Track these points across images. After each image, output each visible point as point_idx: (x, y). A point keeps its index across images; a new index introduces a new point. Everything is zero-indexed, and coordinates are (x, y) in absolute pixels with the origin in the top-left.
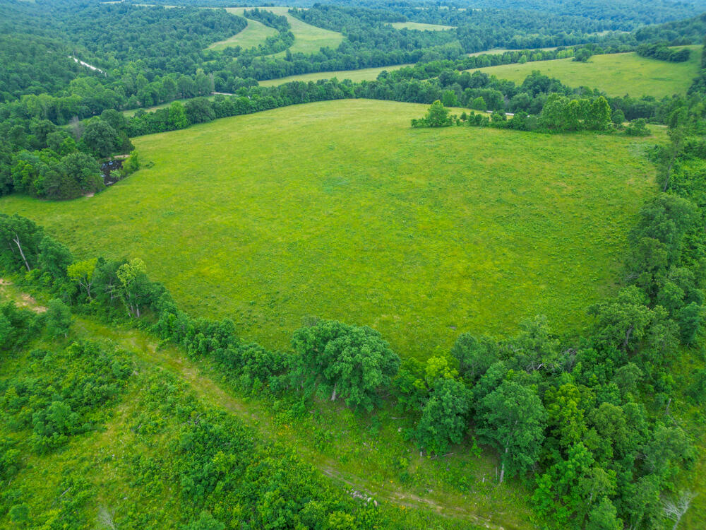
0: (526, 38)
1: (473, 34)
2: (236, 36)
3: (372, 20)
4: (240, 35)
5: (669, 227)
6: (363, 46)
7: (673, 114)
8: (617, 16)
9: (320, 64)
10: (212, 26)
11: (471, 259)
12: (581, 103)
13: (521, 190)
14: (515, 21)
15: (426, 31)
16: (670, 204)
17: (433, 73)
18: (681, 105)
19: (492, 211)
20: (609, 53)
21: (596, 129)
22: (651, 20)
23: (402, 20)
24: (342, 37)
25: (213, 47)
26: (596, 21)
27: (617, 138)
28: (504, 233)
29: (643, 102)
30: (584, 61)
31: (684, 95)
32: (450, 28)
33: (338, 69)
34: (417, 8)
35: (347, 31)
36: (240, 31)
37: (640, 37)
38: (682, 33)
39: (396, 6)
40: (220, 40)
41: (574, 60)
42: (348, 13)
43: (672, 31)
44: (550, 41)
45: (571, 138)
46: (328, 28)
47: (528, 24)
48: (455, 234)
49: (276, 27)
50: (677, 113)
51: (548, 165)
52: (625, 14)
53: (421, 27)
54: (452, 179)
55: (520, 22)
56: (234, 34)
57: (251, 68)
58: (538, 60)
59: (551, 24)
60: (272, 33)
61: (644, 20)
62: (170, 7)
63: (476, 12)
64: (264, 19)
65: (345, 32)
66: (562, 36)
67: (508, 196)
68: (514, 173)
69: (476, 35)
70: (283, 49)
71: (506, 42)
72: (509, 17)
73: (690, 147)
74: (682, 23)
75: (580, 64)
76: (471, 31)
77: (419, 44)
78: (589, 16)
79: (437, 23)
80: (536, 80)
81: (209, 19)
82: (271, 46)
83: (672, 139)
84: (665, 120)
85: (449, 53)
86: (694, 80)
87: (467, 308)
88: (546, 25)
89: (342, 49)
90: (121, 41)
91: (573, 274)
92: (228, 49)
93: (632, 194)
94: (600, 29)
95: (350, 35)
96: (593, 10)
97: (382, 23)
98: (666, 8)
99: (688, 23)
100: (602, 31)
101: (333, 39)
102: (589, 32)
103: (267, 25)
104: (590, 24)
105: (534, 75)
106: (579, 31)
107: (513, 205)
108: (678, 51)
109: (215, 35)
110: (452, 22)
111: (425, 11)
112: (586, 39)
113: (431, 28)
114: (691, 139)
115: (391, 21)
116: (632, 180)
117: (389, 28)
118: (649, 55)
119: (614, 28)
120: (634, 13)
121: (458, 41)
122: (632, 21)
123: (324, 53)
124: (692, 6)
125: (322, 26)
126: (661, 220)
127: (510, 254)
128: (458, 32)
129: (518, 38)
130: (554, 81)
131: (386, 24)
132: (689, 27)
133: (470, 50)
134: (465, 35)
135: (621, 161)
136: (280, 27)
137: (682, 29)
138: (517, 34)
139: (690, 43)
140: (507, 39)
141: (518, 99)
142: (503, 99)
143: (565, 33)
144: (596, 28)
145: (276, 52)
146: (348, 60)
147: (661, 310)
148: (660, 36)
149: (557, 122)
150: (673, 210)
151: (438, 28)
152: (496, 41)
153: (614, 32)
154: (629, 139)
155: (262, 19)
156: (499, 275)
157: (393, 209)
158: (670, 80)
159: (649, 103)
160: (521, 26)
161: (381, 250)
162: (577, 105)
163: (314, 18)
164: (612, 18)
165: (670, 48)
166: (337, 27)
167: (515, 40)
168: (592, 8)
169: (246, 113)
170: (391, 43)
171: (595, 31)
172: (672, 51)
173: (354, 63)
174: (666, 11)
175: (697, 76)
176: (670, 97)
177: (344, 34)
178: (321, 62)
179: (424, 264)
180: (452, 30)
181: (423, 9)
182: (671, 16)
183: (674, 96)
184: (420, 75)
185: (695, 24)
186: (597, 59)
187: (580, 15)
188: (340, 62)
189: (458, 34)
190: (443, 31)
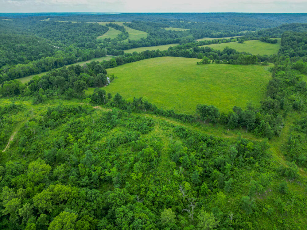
0: (216, 34)
1: (197, 32)
2: (105, 34)
3: (156, 27)
4: (107, 33)
5: (276, 84)
6: (156, 37)
7: (274, 59)
8: (249, 25)
9: (142, 44)
10: (95, 30)
11: (228, 96)
12: (249, 56)
13: (237, 79)
14: (211, 27)
15: (178, 31)
16: (276, 79)
17: (189, 47)
18: (276, 57)
19: (230, 85)
20: (250, 40)
21: (253, 64)
22: (262, 26)
23: (168, 27)
24: (147, 34)
25: (99, 38)
26: (241, 27)
27: (260, 66)
28: (235, 90)
29: (264, 57)
30: (242, 43)
31: (277, 54)
32: (187, 30)
33: (149, 46)
34: (171, 22)
35: (149, 31)
36: (106, 32)
37: (259, 34)
38: (274, 33)
39: (163, 21)
40: (100, 35)
41: (238, 43)
42: (146, 24)
43: (270, 32)
44: (226, 35)
45: (247, 66)
46: (140, 30)
47: (216, 28)
48: (222, 90)
49: (120, 30)
50: (275, 59)
51: (242, 73)
52: (252, 24)
53: (176, 29)
54: (216, 78)
55: (213, 27)
56: (105, 33)
57: (117, 46)
58: (225, 42)
59: (225, 28)
60: (119, 32)
61: (259, 26)
62: (75, 22)
63: (195, 24)
64: (115, 27)
65: (148, 32)
66: (230, 33)
67: (233, 81)
68: (234, 75)
69: (198, 32)
70: (126, 38)
71: (209, 35)
72: (208, 25)
73: (279, 68)
74: (273, 29)
75: (240, 44)
76: (196, 31)
77: (177, 36)
78: (238, 25)
79: (181, 28)
80: (228, 50)
81: (94, 27)
82: (121, 37)
83: (275, 65)
84: (272, 61)
85: (189, 40)
86: (279, 50)
87: (230, 105)
88: (223, 29)
89: (148, 38)
90: (61, 36)
91: (254, 98)
92: (106, 39)
93: (266, 79)
94: (243, 30)
95: (150, 33)
96: (240, 22)
97: (160, 28)
98: (267, 22)
99: (275, 29)
100: (244, 31)
101: (144, 35)
102: (239, 31)
103: (116, 29)
104: (240, 28)
105: (226, 48)
106: (236, 31)
107: (235, 83)
108: (273, 40)
109: (98, 33)
110: (186, 27)
111: (175, 23)
112: (239, 34)
113: (180, 30)
114: (279, 66)
115: (163, 27)
116: (265, 76)
117: (164, 30)
118: (264, 41)
119: (249, 30)
120: (255, 24)
121: (191, 35)
122: (255, 27)
123: (142, 40)
124: (276, 21)
125: (138, 29)
126: (274, 82)
127: (238, 94)
128: (191, 31)
129: (214, 34)
130: (234, 50)
131: (162, 28)
132: (276, 30)
133: (196, 38)
134: (194, 32)
135: (262, 72)
136: (122, 30)
137: (274, 31)
138: (213, 32)
139: (277, 37)
140: (209, 34)
141: (224, 56)
142: (218, 56)
143: (230, 32)
144: (242, 29)
145: (124, 40)
146: (152, 42)
147: (276, 100)
148: (266, 33)
149: (243, 62)
150: (277, 80)
151: (183, 30)
152: (205, 35)
153: (249, 31)
154: (263, 66)
155: (114, 27)
156: (236, 99)
157: (202, 85)
158: (272, 49)
159: (266, 57)
160: (214, 29)
161: (203, 95)
162: (248, 57)
163: (134, 26)
164: (247, 26)
165: (271, 39)
166: (144, 30)
167: (212, 35)
168: (239, 22)
169: (132, 62)
170: (166, 36)
171: (241, 31)
172: (271, 40)
173: (155, 44)
174: (267, 23)
175: (280, 48)
176: (272, 55)
177: (147, 32)
178: (142, 43)
179: (216, 97)
180: (188, 30)
181: (174, 22)
182: (269, 25)
183: (274, 55)
184: (184, 48)
185: (278, 29)
186: (246, 42)
187: (234, 24)
188: (149, 43)
189: (191, 32)
190: (185, 31)
